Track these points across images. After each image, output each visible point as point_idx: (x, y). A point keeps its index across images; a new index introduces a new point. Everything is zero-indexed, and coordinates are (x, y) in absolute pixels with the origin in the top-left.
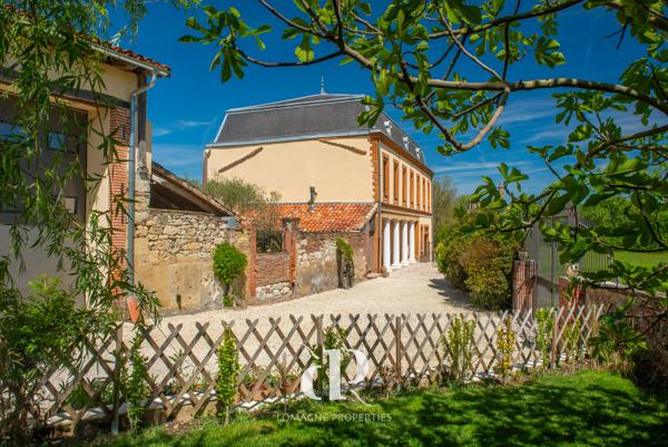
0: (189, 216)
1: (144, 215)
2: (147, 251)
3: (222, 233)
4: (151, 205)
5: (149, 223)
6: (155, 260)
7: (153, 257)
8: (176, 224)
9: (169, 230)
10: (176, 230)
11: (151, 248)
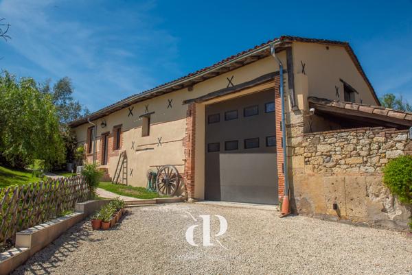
0: (343, 134)
1: (300, 139)
2: (303, 165)
3: (398, 145)
4: (305, 132)
5: (304, 145)
6: (311, 172)
7: (308, 170)
8: (330, 142)
9: (322, 148)
10: (329, 148)
11: (306, 163)
